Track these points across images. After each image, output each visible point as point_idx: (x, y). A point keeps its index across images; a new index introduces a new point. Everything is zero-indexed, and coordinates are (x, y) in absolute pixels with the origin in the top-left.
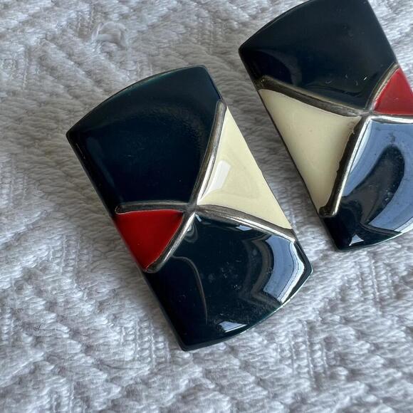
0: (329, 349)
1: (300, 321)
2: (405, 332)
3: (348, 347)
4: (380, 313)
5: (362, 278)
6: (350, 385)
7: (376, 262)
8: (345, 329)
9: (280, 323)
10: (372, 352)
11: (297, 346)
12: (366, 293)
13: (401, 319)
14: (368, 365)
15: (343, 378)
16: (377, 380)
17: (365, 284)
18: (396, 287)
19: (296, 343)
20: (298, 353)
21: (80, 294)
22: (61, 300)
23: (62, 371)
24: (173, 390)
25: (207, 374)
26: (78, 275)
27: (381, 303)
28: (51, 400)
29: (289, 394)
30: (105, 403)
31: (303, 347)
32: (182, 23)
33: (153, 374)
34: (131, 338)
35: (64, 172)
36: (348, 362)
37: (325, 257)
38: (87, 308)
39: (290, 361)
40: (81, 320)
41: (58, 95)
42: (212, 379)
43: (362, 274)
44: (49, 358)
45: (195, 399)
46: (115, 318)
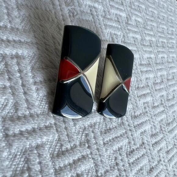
0: (86, 137)
1: (83, 125)
2: (103, 143)
3: (91, 139)
4: (100, 135)
7: (104, 121)
8: (92, 134)
10: (95, 144)
12: (99, 128)
13: (104, 139)
14: (93, 147)
15: (86, 147)
16: (93, 152)
17: (100, 125)
18: (105, 130)
21: (31, 75)
22: (25, 72)
25: (55, 124)
26: (33, 68)
27: (101, 132)
28: (4, 102)
29: (73, 143)
31: (81, 133)
34: (39, 99)
36: (89, 143)
37: (95, 112)
38: (31, 81)
40: (28, 83)
42: (56, 127)
43: (100, 122)
45: (50, 129)
46: (38, 90)
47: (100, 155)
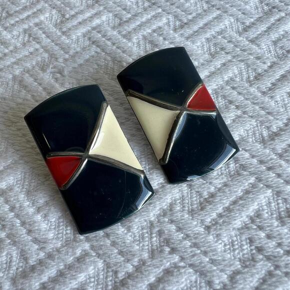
0: (160, 236)
1: (145, 221)
2: (204, 229)
3: (171, 235)
4: (191, 218)
5: (183, 198)
6: (170, 256)
7: (191, 190)
8: (170, 225)
9: (134, 221)
10: (184, 239)
11: (143, 234)
12: (184, 207)
13: (202, 221)
14: (181, 246)
15: (167, 252)
16: (185, 254)
17: (184, 202)
18: (201, 204)
19: (143, 233)
20: (143, 238)
21: (28, 203)
22: (17, 206)
23: (14, 243)
24: (73, 255)
25: (92, 247)
26: (28, 193)
27: (192, 212)
28: (7, 259)
29: (136, 260)
30: (35, 261)
31: (147, 235)
32: (96, 63)
33: (63, 246)
34: (53, 227)
35: (26, 139)
36: (170, 243)
37: (163, 186)
38: (31, 210)
39: (138, 242)
40: (27, 217)
41: (27, 100)
42: (94, 250)
43: (183, 196)
44: (8, 236)
45: (84, 260)
46: (45, 216)
47: (205, 253)
